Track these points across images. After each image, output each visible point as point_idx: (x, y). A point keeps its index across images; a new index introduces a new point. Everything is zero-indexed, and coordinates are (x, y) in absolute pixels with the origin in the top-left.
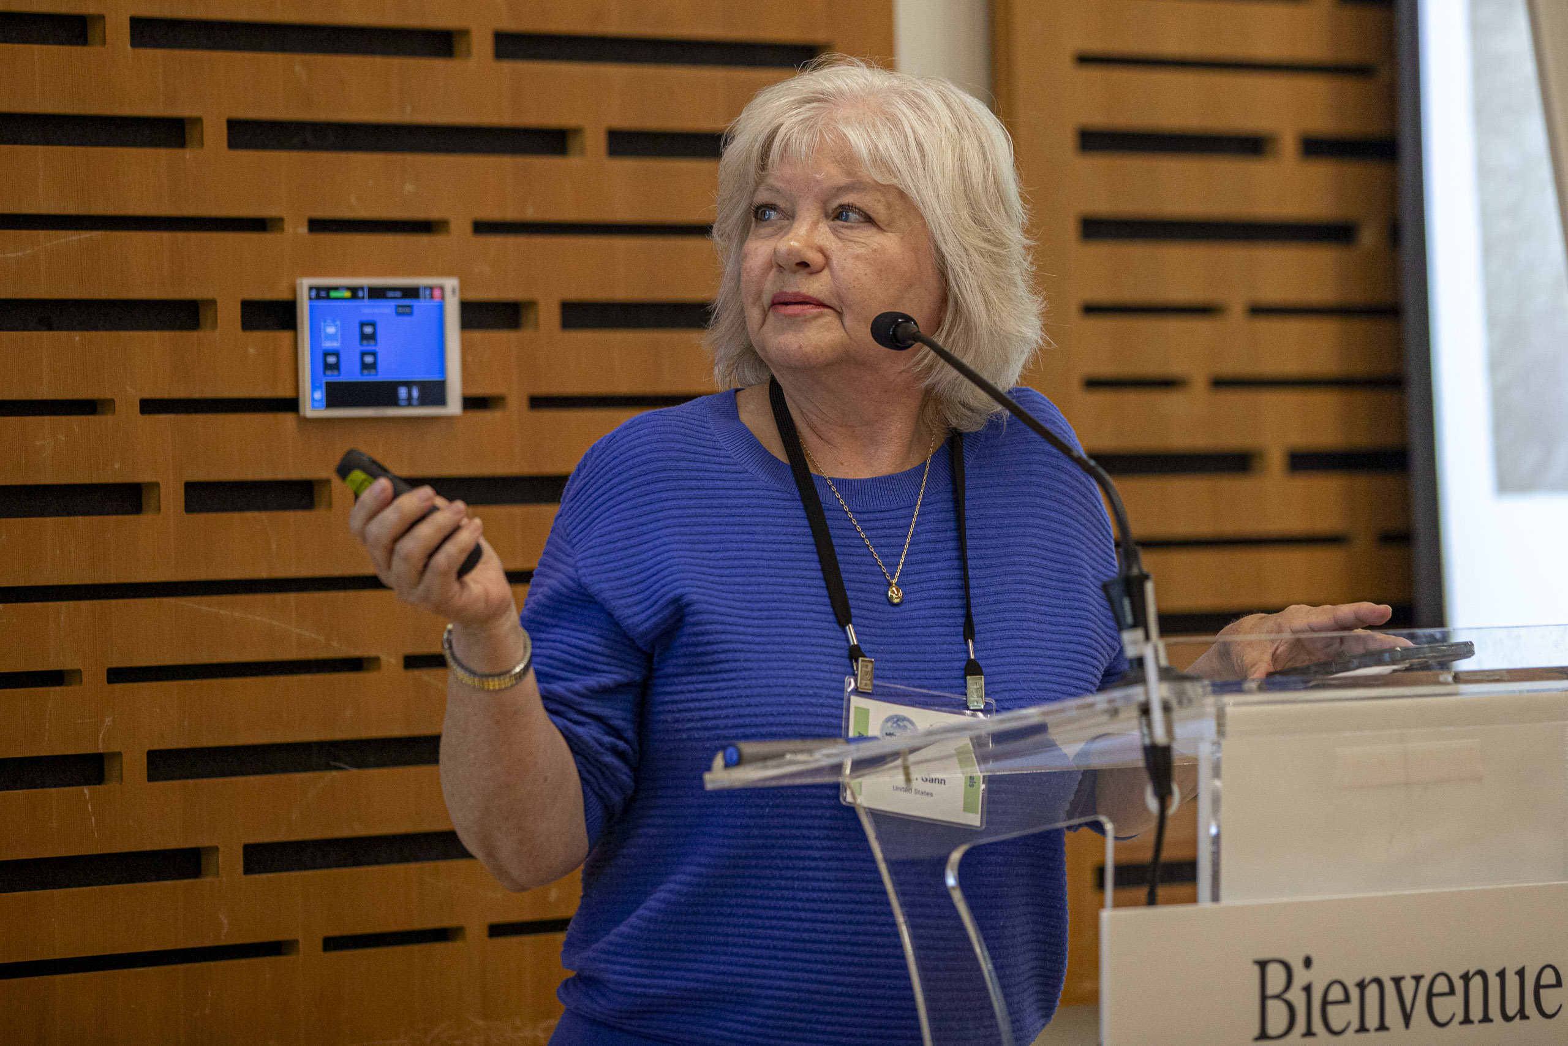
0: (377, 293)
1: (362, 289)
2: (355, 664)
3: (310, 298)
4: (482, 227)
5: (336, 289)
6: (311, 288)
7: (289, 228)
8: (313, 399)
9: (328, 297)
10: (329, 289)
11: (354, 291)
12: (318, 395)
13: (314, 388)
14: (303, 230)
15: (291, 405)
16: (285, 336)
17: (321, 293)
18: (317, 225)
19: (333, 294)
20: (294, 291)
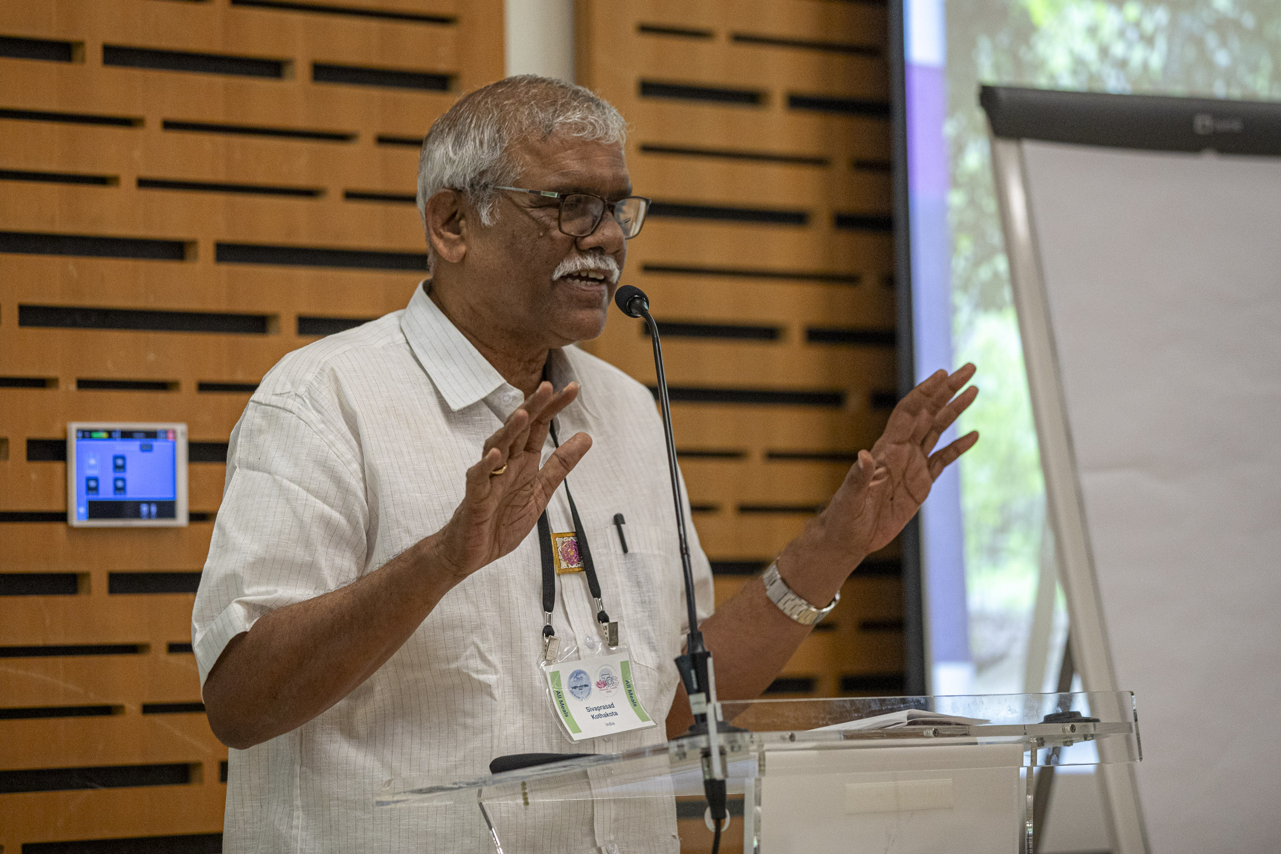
0: (127, 435)
1: (115, 431)
2: (107, 710)
3: (78, 437)
4: (205, 387)
5: (96, 431)
6: (78, 431)
7: (62, 386)
8: (78, 513)
9: (91, 437)
10: (91, 432)
11: (110, 434)
12: (83, 510)
13: (79, 505)
14: (73, 387)
15: (62, 517)
16: (58, 466)
17: (86, 434)
18: (84, 384)
19: (95, 435)
20: (65, 432)
